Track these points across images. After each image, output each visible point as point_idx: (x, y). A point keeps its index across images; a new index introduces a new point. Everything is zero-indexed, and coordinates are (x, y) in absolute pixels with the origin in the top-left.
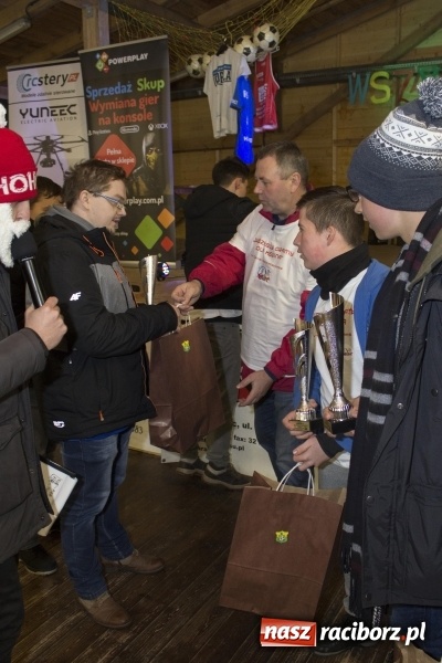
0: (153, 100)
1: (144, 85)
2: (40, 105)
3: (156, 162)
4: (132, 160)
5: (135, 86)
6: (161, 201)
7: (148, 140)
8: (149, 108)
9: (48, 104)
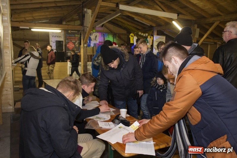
0: (78, 38)
1: (76, 35)
2: (56, 35)
3: (78, 46)
4: (74, 46)
5: (75, 36)
6: (78, 52)
7: (77, 43)
8: (77, 39)
9: (57, 35)
